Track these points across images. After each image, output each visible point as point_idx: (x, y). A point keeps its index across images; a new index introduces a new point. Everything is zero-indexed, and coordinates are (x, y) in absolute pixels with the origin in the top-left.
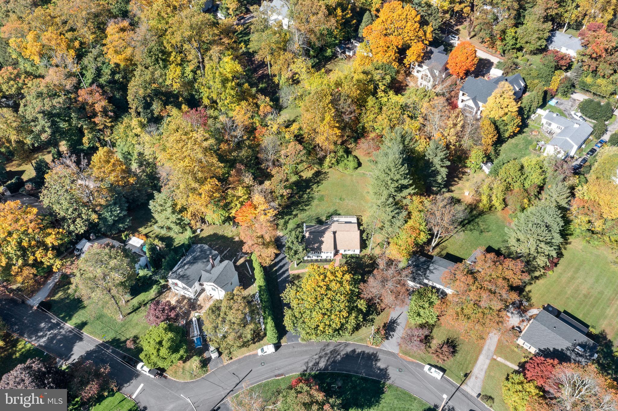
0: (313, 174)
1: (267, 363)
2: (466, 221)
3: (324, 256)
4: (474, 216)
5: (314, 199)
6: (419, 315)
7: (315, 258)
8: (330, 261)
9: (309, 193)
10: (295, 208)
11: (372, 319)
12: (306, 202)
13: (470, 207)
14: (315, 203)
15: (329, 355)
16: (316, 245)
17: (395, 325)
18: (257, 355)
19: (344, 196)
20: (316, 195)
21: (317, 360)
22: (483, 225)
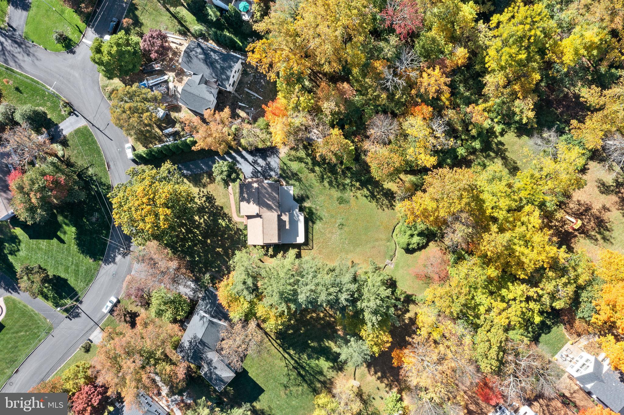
0: (389, 190)
4: (312, 383)
5: (341, 192)
9: (353, 185)
10: (324, 169)
12: (336, 182)
14: (336, 193)
16: (246, 196)
19: (346, 229)
20: (349, 194)
22: (297, 390)
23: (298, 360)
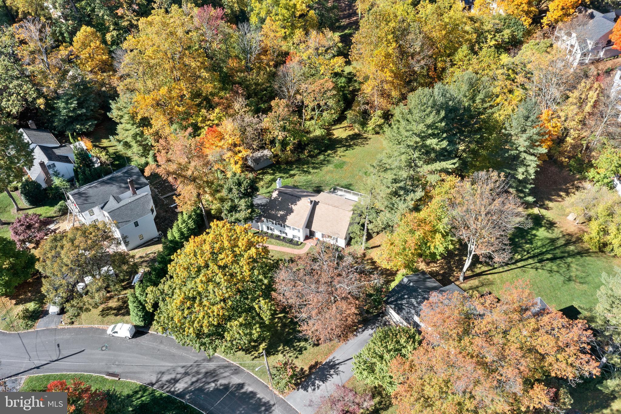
0: (349, 136)
1: (109, 350)
2: (549, 256)
3: (290, 233)
4: (568, 252)
5: (330, 164)
6: (371, 369)
7: (277, 233)
8: (297, 244)
9: (328, 155)
10: (297, 167)
11: (301, 348)
12: (317, 164)
13: (567, 237)
14: (328, 168)
15: (200, 376)
16: (282, 213)
17: (332, 372)
18: (104, 331)
20: (336, 159)
21: (179, 376)
22: (577, 270)
23: (529, 255)
